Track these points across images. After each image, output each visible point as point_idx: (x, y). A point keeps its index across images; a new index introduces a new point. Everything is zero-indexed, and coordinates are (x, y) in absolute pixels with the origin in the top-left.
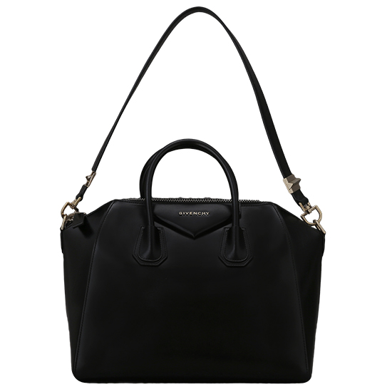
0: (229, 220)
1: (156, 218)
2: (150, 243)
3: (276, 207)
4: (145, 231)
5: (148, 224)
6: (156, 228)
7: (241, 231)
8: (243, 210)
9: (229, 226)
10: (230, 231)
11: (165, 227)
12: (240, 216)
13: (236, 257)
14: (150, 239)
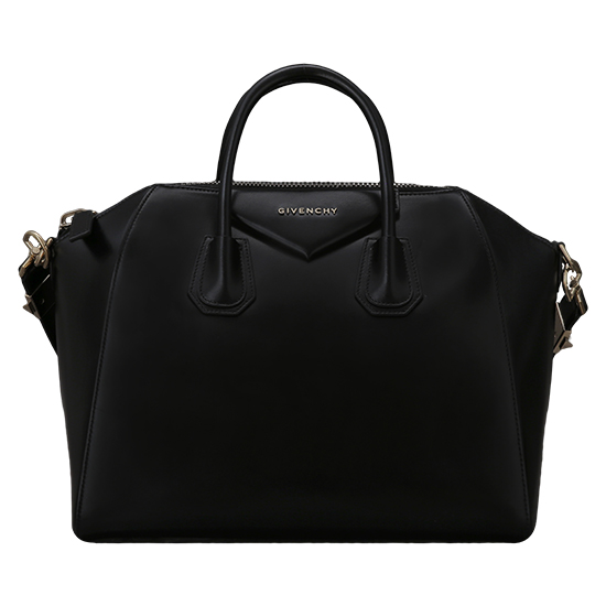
0: (375, 223)
1: (235, 221)
2: (221, 271)
3: (467, 197)
4: (214, 245)
5: (218, 234)
6: (234, 240)
7: (399, 245)
8: (403, 202)
9: (376, 234)
10: (377, 246)
11: (251, 239)
12: (397, 216)
13: (389, 296)
14: (221, 263)
